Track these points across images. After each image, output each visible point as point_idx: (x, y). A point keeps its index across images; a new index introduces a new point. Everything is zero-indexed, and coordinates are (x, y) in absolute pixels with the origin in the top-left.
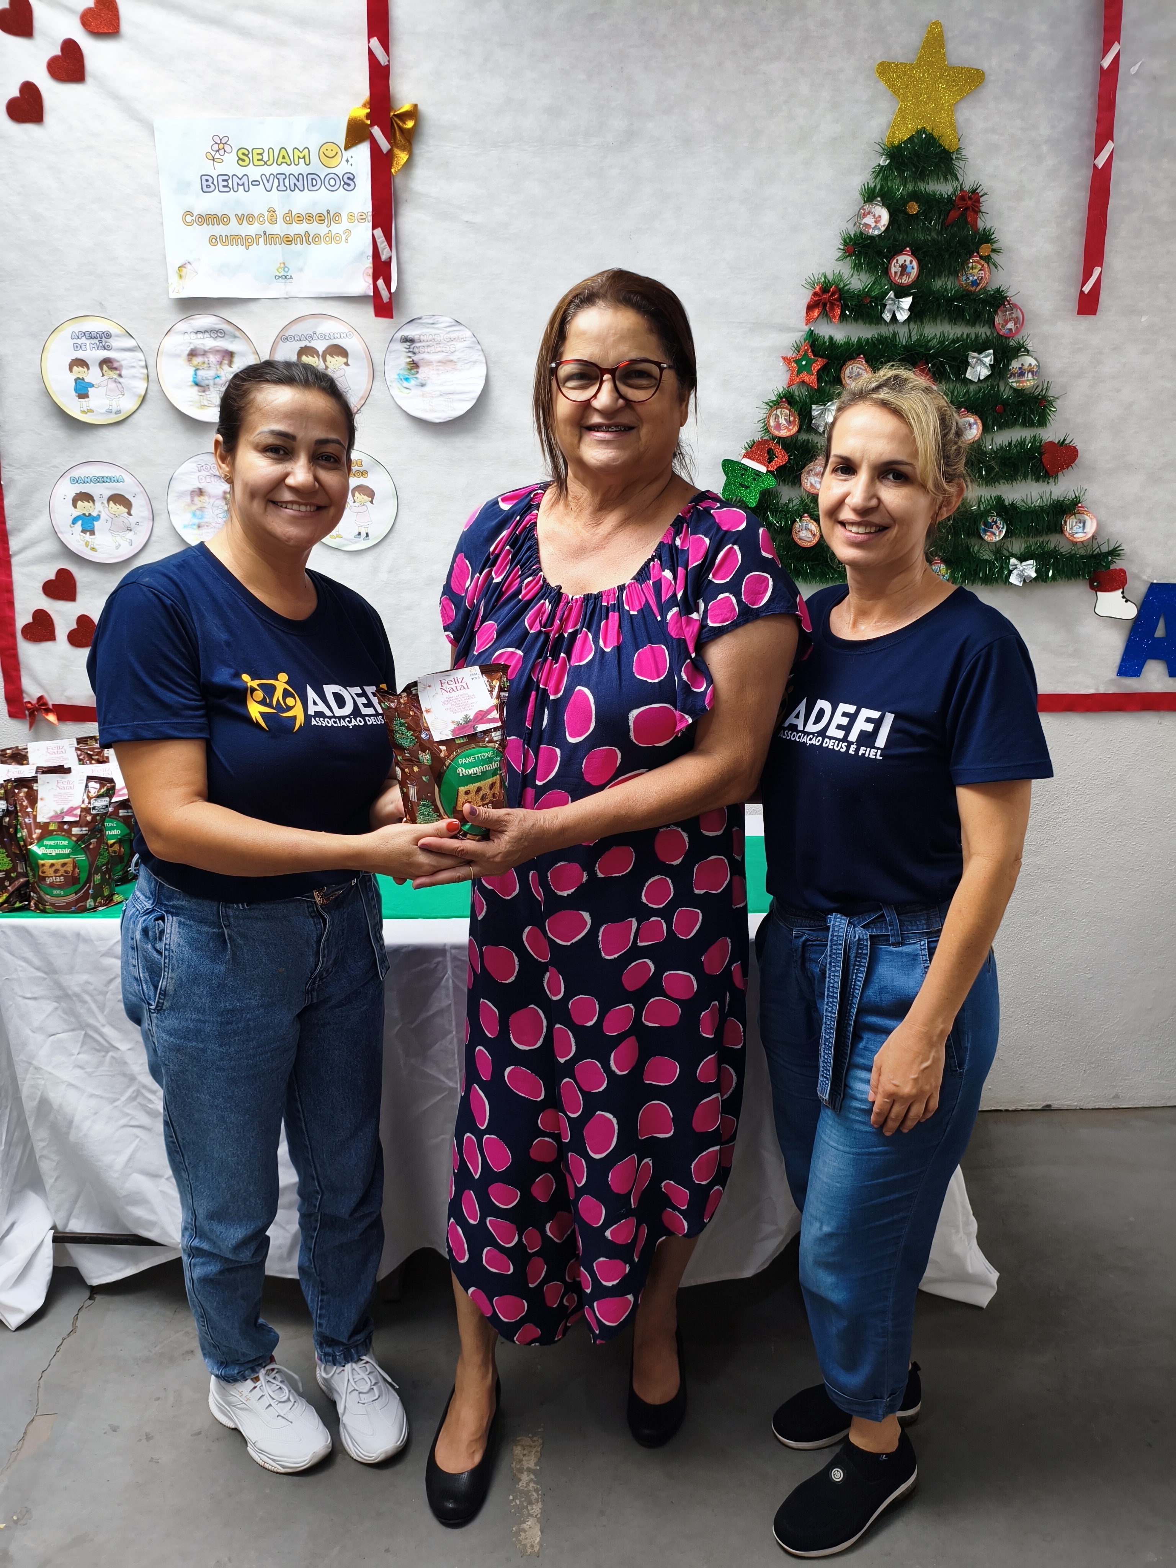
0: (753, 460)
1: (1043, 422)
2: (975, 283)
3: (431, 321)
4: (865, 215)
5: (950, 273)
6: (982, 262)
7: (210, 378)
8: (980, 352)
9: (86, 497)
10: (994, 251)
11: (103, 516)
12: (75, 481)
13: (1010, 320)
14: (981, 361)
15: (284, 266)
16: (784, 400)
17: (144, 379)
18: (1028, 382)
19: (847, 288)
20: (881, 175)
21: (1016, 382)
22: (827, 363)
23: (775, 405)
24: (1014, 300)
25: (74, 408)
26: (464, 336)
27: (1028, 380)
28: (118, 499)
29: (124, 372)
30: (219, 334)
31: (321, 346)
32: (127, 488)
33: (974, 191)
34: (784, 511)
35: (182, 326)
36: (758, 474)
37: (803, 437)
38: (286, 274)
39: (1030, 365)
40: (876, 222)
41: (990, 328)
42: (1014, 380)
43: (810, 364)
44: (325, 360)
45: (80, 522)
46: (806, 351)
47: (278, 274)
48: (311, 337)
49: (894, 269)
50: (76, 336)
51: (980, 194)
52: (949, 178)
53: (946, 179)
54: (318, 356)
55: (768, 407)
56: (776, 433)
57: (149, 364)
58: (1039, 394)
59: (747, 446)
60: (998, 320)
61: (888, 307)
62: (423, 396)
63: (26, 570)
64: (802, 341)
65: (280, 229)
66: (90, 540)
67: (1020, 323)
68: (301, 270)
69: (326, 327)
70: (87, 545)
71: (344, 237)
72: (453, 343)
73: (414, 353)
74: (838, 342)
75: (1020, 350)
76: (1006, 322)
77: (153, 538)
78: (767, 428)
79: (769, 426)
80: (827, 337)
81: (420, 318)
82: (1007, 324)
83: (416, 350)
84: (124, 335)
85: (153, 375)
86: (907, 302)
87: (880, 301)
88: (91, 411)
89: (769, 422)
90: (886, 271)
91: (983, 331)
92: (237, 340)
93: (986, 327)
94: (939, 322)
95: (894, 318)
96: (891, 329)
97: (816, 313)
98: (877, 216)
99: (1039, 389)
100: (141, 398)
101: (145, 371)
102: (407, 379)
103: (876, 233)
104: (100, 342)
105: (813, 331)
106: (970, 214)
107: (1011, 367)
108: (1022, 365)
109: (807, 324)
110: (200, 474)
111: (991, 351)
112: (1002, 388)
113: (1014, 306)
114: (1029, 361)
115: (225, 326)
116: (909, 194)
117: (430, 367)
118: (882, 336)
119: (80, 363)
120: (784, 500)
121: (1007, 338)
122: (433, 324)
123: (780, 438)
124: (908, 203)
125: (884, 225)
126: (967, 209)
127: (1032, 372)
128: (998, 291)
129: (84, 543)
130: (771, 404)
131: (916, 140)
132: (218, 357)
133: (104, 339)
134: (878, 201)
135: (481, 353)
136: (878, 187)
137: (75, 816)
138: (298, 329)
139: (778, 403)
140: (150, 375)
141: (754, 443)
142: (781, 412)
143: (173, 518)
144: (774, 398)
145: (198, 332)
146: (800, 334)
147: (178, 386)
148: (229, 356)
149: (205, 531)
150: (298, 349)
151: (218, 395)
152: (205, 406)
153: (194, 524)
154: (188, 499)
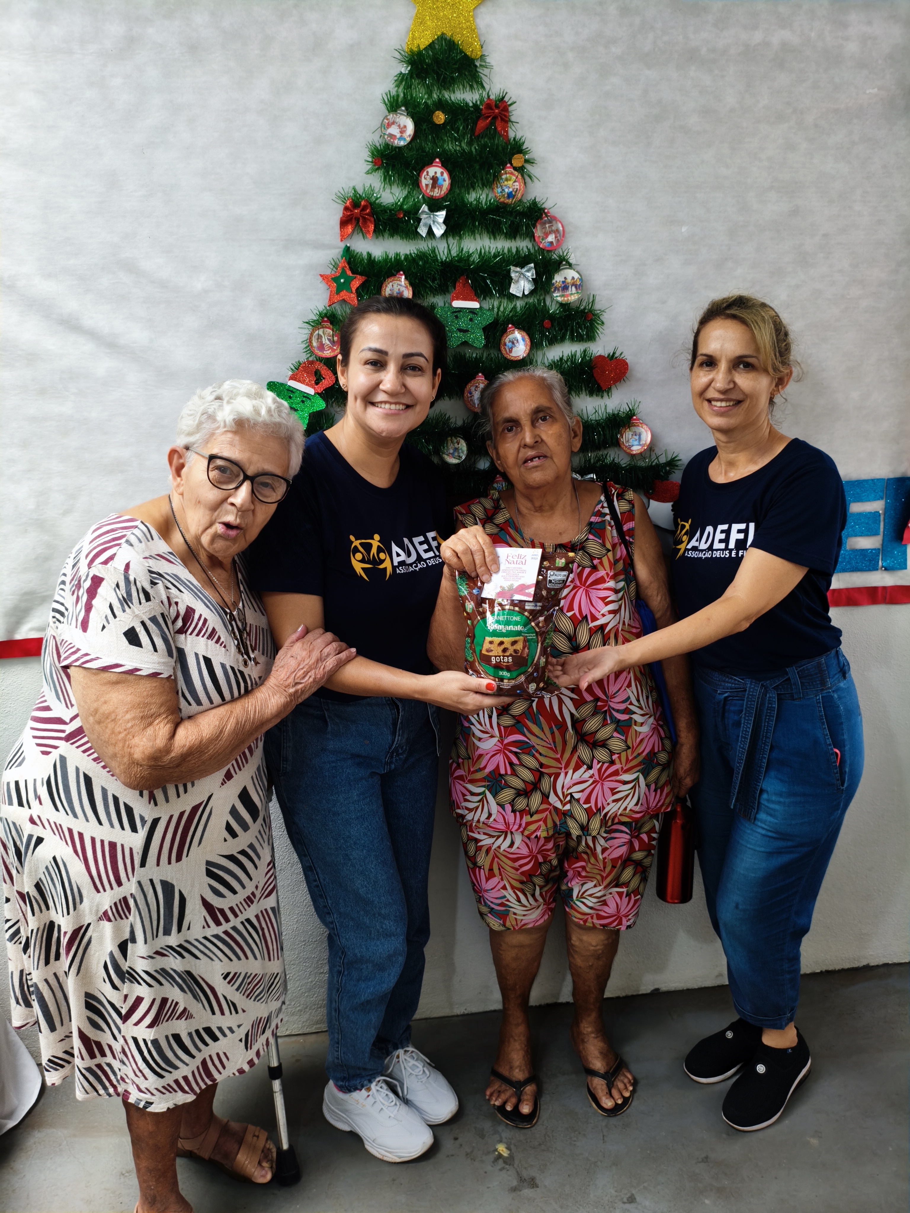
0: (300, 382)
1: (590, 336)
2: (510, 195)
4: (389, 125)
5: (484, 185)
6: (516, 173)
8: (522, 267)
10: (527, 161)
13: (550, 233)
14: (524, 276)
16: (326, 319)
18: (572, 297)
19: (377, 201)
20: (404, 83)
21: (561, 296)
22: (366, 281)
23: (317, 324)
24: (553, 212)
27: (572, 294)
33: (502, 99)
36: (306, 396)
39: (573, 278)
40: (402, 132)
41: (531, 241)
42: (558, 295)
43: (348, 282)
46: (343, 268)
49: (425, 181)
51: (509, 103)
52: (475, 86)
53: (471, 87)
55: (311, 327)
56: (320, 354)
58: (585, 309)
60: (538, 232)
61: (422, 221)
64: (340, 258)
67: (561, 236)
74: (377, 257)
75: (561, 263)
76: (547, 235)
78: (311, 349)
79: (312, 346)
80: (365, 254)
82: (547, 237)
86: (441, 215)
87: (414, 215)
89: (312, 342)
90: (417, 184)
91: (523, 245)
93: (528, 240)
94: (477, 236)
95: (430, 232)
96: (429, 244)
97: (350, 229)
98: (402, 126)
99: (584, 304)
103: (402, 143)
105: (349, 248)
106: (499, 124)
107: (554, 281)
108: (565, 278)
109: (342, 240)
111: (532, 265)
112: (548, 302)
113: (553, 219)
114: (569, 274)
116: (434, 103)
118: (421, 252)
121: (549, 251)
123: (323, 358)
124: (434, 112)
125: (410, 136)
126: (495, 118)
127: (576, 286)
128: (534, 203)
130: (313, 324)
131: (437, 47)
134: (402, 111)
136: (402, 95)
139: (320, 323)
141: (301, 364)
142: (323, 332)
144: (314, 318)
146: (337, 251)
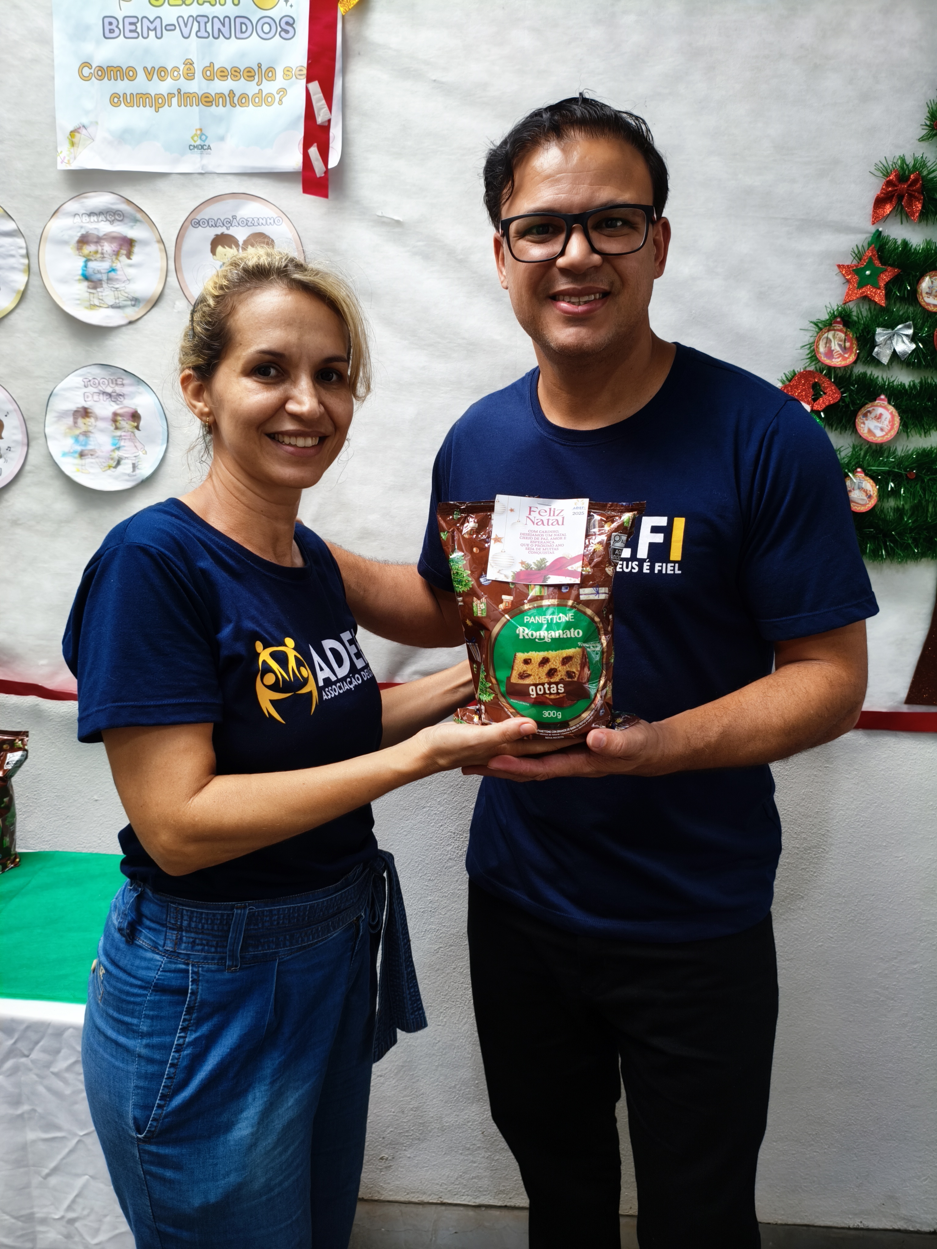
7: (103, 271)
15: (201, 133)
17: (23, 271)
19: (932, 175)
23: (825, 326)
30: (117, 217)
35: (72, 206)
37: (859, 369)
38: (202, 143)
43: (876, 275)
47: (193, 143)
48: (229, 223)
54: (238, 247)
57: (31, 252)
59: (785, 379)
65: (197, 86)
68: (222, 139)
69: (249, 210)
71: (277, 97)
74: (914, 246)
77: (28, 468)
79: (818, 352)
80: (899, 242)
85: (34, 267)
92: (138, 224)
97: (888, 209)
100: (20, 296)
101: (26, 261)
105: (881, 232)
109: (873, 223)
115: (124, 207)
130: (820, 325)
132: (114, 246)
138: (213, 212)
139: (831, 325)
140: (32, 266)
141: (795, 374)
142: (834, 336)
143: (50, 444)
144: (825, 317)
145: (91, 214)
146: (864, 236)
147: (64, 281)
148: (128, 244)
149: (88, 460)
150: (212, 237)
151: (112, 293)
152: (95, 305)
153: (75, 452)
154: (70, 421)
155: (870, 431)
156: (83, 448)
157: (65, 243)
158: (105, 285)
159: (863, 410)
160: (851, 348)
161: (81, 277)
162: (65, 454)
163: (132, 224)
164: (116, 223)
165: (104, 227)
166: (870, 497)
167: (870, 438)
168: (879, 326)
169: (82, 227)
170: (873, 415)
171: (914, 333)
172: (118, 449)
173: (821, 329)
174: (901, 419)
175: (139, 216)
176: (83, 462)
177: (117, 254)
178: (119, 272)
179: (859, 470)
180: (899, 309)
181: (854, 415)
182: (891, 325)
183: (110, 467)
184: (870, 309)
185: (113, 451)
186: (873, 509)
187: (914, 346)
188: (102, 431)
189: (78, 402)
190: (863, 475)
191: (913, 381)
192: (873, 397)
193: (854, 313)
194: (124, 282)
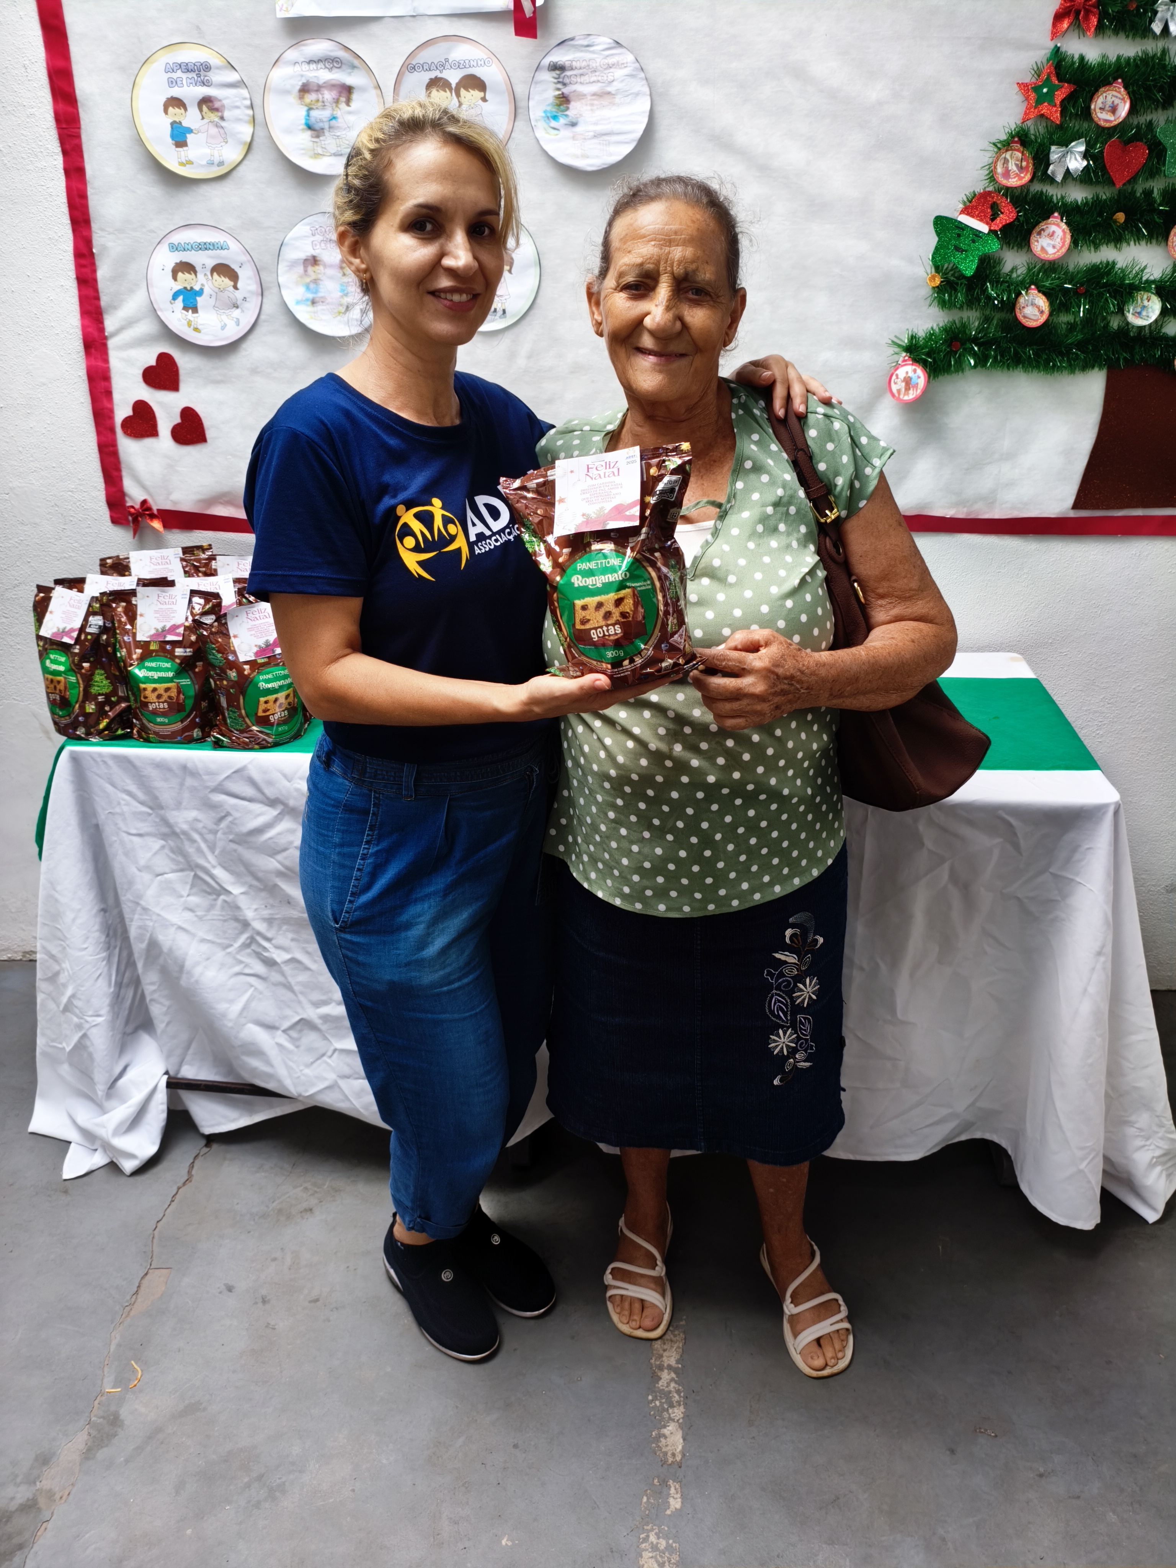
0: (973, 217)
3: (585, 43)
7: (325, 120)
9: (186, 267)
11: (207, 290)
12: (174, 248)
16: (1016, 139)
17: (249, 122)
22: (1075, 90)
23: (1004, 146)
25: (171, 159)
26: (625, 61)
28: (223, 270)
29: (226, 114)
30: (335, 65)
31: (453, 77)
32: (233, 255)
34: (1006, 282)
35: (292, 55)
36: (977, 234)
37: (1037, 187)
43: (1051, 93)
44: (458, 95)
45: (181, 298)
46: (1049, 75)
48: (442, 66)
50: (171, 69)
54: (451, 89)
55: (996, 150)
56: (1004, 182)
57: (254, 103)
59: (966, 200)
61: (1159, 15)
62: (574, 138)
63: (124, 354)
64: (1045, 61)
66: (192, 319)
69: (461, 52)
70: (189, 324)
72: (611, 70)
73: (565, 84)
74: (1090, 61)
77: (262, 317)
78: (993, 176)
80: (1076, 57)
81: (572, 39)
83: (567, 81)
84: (226, 67)
85: (259, 117)
88: (189, 162)
89: (995, 168)
92: (356, 71)
95: (1166, 30)
96: (1161, 44)
97: (1065, 25)
100: (247, 147)
101: (250, 112)
102: (555, 118)
104: (199, 76)
105: (1058, 48)
109: (1052, 39)
110: (313, 238)
115: (342, 54)
117: (583, 101)
118: (1147, 55)
119: (175, 102)
120: (1007, 268)
122: (588, 46)
123: (1008, 189)
129: (186, 322)
130: (999, 145)
132: (334, 94)
133: (202, 73)
135: (644, 82)
137: (178, 635)
138: (428, 56)
139: (1009, 144)
140: (256, 117)
141: (975, 195)
142: (1011, 156)
143: (284, 292)
144: (1004, 137)
145: (310, 62)
146: (1043, 52)
147: (288, 131)
148: (347, 91)
149: (320, 307)
150: (427, 81)
151: (334, 141)
152: (319, 154)
153: (307, 300)
154: (301, 269)
155: (1043, 249)
156: (315, 296)
157: (288, 92)
158: (327, 133)
159: (1037, 229)
160: (1027, 167)
161: (305, 127)
162: (298, 302)
163: (349, 71)
164: (335, 70)
165: (324, 75)
166: (1042, 312)
167: (1043, 256)
168: (1053, 144)
169: (302, 76)
170: (1046, 233)
171: (1086, 150)
172: (346, 295)
173: (999, 149)
174: (1072, 236)
175: (356, 62)
176: (315, 309)
177: (337, 101)
178: (340, 120)
179: (1033, 287)
180: (1075, 125)
181: (1029, 233)
182: (1064, 143)
183: (340, 313)
184: (1047, 126)
185: (342, 297)
186: (1046, 324)
187: (1085, 163)
188: (331, 278)
189: (308, 251)
190: (1036, 292)
191: (1086, 198)
192: (1047, 215)
193: (1032, 132)
194: (345, 129)
